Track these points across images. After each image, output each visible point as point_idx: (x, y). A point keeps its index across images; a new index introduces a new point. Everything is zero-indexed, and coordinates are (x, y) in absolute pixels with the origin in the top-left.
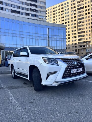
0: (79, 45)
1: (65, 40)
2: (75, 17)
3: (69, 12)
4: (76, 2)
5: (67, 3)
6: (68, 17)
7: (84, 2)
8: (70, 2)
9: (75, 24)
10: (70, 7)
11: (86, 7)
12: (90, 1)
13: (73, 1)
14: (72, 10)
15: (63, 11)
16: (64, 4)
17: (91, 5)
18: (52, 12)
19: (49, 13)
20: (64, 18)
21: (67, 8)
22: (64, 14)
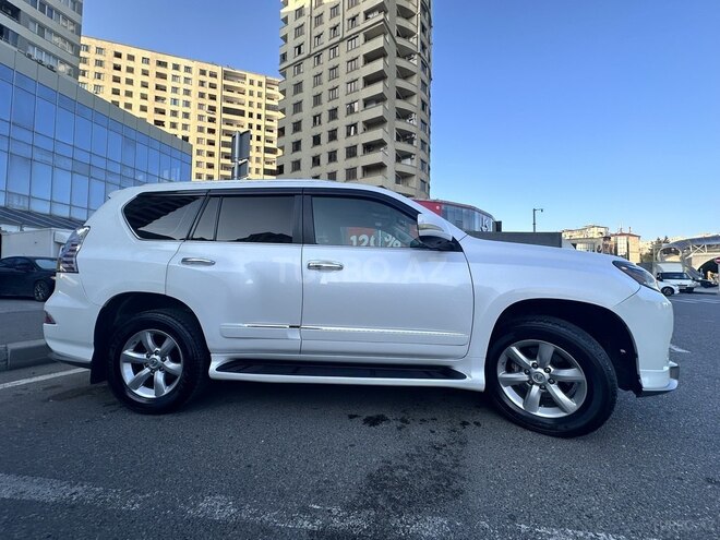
2: (212, 131)
3: (187, 104)
4: (218, 81)
5: (182, 68)
6: (186, 121)
7: (246, 98)
8: (195, 71)
9: (211, 154)
10: (195, 88)
11: (251, 115)
12: (263, 106)
13: (208, 74)
14: (201, 101)
15: (164, 89)
16: (170, 66)
17: (266, 116)
18: (106, 64)
19: (85, 61)
20: (167, 119)
21: (182, 86)
22: (168, 101)
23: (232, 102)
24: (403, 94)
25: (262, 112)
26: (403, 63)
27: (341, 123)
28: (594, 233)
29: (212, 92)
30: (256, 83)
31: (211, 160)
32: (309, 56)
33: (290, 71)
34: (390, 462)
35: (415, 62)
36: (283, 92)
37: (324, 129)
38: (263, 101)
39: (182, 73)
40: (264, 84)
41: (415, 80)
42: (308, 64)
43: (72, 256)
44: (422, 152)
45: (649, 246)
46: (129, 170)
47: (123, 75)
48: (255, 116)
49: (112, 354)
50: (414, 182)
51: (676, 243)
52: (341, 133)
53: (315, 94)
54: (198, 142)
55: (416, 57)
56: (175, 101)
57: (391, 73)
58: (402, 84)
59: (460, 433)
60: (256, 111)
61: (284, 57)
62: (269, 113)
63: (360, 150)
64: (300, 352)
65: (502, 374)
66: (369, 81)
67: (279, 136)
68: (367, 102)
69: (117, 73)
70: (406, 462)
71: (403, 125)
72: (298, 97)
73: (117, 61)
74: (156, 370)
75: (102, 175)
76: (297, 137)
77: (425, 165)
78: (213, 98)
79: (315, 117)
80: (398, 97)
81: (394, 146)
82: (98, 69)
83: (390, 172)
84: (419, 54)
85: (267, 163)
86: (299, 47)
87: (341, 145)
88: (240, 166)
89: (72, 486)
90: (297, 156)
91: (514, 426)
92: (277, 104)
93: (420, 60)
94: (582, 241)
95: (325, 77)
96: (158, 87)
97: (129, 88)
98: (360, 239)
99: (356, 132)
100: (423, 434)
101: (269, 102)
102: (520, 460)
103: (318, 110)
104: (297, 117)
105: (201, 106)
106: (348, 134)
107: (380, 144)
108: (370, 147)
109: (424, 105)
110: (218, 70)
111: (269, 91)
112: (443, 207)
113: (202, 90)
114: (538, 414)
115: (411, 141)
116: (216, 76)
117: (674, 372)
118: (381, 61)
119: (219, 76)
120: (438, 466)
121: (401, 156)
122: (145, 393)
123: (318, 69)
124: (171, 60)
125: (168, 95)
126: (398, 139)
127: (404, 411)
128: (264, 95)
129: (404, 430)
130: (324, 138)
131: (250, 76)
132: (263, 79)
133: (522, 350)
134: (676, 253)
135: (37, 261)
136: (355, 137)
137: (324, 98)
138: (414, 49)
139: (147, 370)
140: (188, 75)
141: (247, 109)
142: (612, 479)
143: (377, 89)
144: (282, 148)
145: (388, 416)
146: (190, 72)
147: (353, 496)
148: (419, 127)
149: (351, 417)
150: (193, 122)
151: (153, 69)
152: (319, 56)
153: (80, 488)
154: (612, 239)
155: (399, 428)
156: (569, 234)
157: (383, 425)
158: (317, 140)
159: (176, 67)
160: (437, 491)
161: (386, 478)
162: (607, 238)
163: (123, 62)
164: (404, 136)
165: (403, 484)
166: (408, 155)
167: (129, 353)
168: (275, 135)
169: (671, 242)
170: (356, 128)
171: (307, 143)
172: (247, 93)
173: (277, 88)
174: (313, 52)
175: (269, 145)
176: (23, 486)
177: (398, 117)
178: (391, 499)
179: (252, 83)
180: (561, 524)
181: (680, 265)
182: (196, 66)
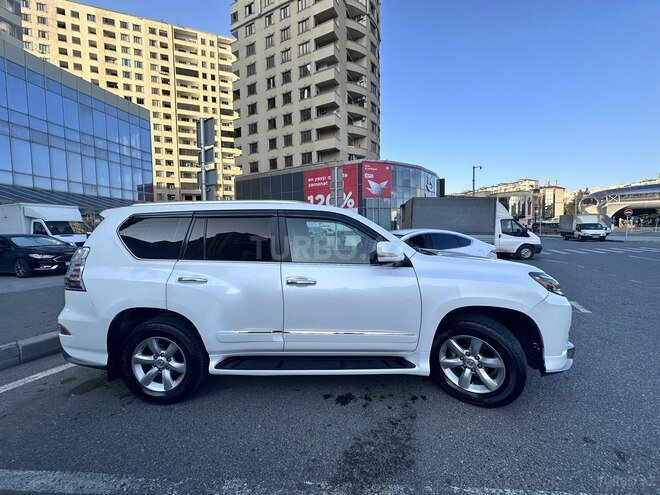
0: (183, 191)
1: (146, 166)
2: (166, 93)
3: (139, 65)
4: (169, 40)
5: (131, 27)
6: (139, 83)
7: (199, 58)
8: (145, 30)
9: (168, 117)
10: (146, 49)
11: (205, 76)
12: (217, 66)
13: (158, 33)
14: (154, 61)
15: (113, 49)
16: (118, 24)
17: (220, 77)
18: (49, 21)
19: (26, 17)
20: (120, 80)
21: (132, 46)
22: (119, 62)
23: (185, 63)
24: (354, 57)
25: (216, 72)
26: (352, 24)
27: (295, 86)
28: (526, 187)
29: (164, 52)
30: (208, 43)
31: (168, 122)
32: (260, 16)
33: (242, 31)
34: (359, 440)
35: (364, 23)
36: (236, 53)
37: (278, 92)
38: (216, 61)
39: (130, 32)
40: (216, 44)
41: (365, 42)
42: (260, 23)
43: (78, 276)
44: (372, 114)
45: (572, 197)
46: (89, 138)
47: (69, 33)
48: (209, 77)
49: (124, 358)
50: (365, 144)
51: (595, 194)
52: (295, 96)
53: (268, 56)
54: (153, 104)
55: (365, 17)
56: (126, 62)
57: (342, 35)
58: (352, 46)
59: (411, 408)
60: (209, 72)
61: (235, 17)
62: (223, 73)
63: (314, 113)
64: (283, 350)
65: (443, 359)
66: (321, 43)
67: (235, 99)
68: (319, 65)
69: (61, 31)
70: (371, 438)
71: (354, 88)
72: (251, 59)
73: (61, 18)
74: (163, 369)
75: (60, 144)
76: (252, 99)
77: (375, 127)
78: (165, 58)
79: (269, 80)
80: (349, 59)
81: (345, 108)
82: (42, 27)
83: (343, 135)
84: (368, 15)
85: (225, 125)
86: (250, 6)
87: (295, 108)
88: (206, 151)
89: (120, 478)
90: (253, 119)
91: (451, 399)
92: (230, 64)
93: (369, 20)
94: (516, 193)
95: (277, 38)
96: (107, 47)
97: (77, 47)
98: (317, 198)
99: (309, 96)
100: (383, 410)
101: (222, 62)
102: (455, 431)
103: (271, 72)
104: (252, 80)
105: (153, 67)
106: (302, 97)
107: (332, 107)
108: (323, 110)
109: (373, 67)
110: (168, 28)
111: (221, 51)
112: (392, 167)
113: (153, 49)
114: (470, 390)
115: (361, 104)
116: (166, 35)
117: (571, 353)
118: (331, 22)
119: (170, 34)
120: (395, 440)
121: (353, 118)
122: (157, 388)
123: (270, 30)
124: (118, 17)
125: (119, 55)
126: (350, 102)
127: (367, 389)
128: (216, 55)
129: (368, 407)
130: (279, 101)
131: (201, 35)
132: (215, 39)
133: (458, 342)
134: (595, 203)
135: (13, 239)
136: (310, 100)
137: (277, 60)
138: (363, 9)
139: (155, 369)
140: (137, 34)
141: (201, 70)
142: (519, 443)
143: (328, 51)
144: (238, 111)
145: (355, 394)
146: (139, 30)
147: (335, 471)
148: (370, 89)
149: (327, 397)
150: (147, 84)
151: (100, 26)
152: (270, 16)
153: (126, 480)
154: (541, 191)
155: (364, 406)
156: (504, 187)
157: (352, 404)
158: (272, 103)
159: (124, 25)
160: (395, 462)
161: (358, 454)
162: (537, 191)
163: (68, 20)
164: (355, 99)
165: (371, 459)
166: (359, 118)
167: (139, 356)
168: (230, 96)
169: (591, 192)
170: (309, 91)
171: (262, 106)
172: (199, 53)
173: (229, 48)
174: (264, 11)
175: (224, 107)
176: (80, 482)
177: (349, 80)
178: (363, 472)
179: (203, 42)
180: (481, 484)
181: (596, 217)
182: (145, 24)
